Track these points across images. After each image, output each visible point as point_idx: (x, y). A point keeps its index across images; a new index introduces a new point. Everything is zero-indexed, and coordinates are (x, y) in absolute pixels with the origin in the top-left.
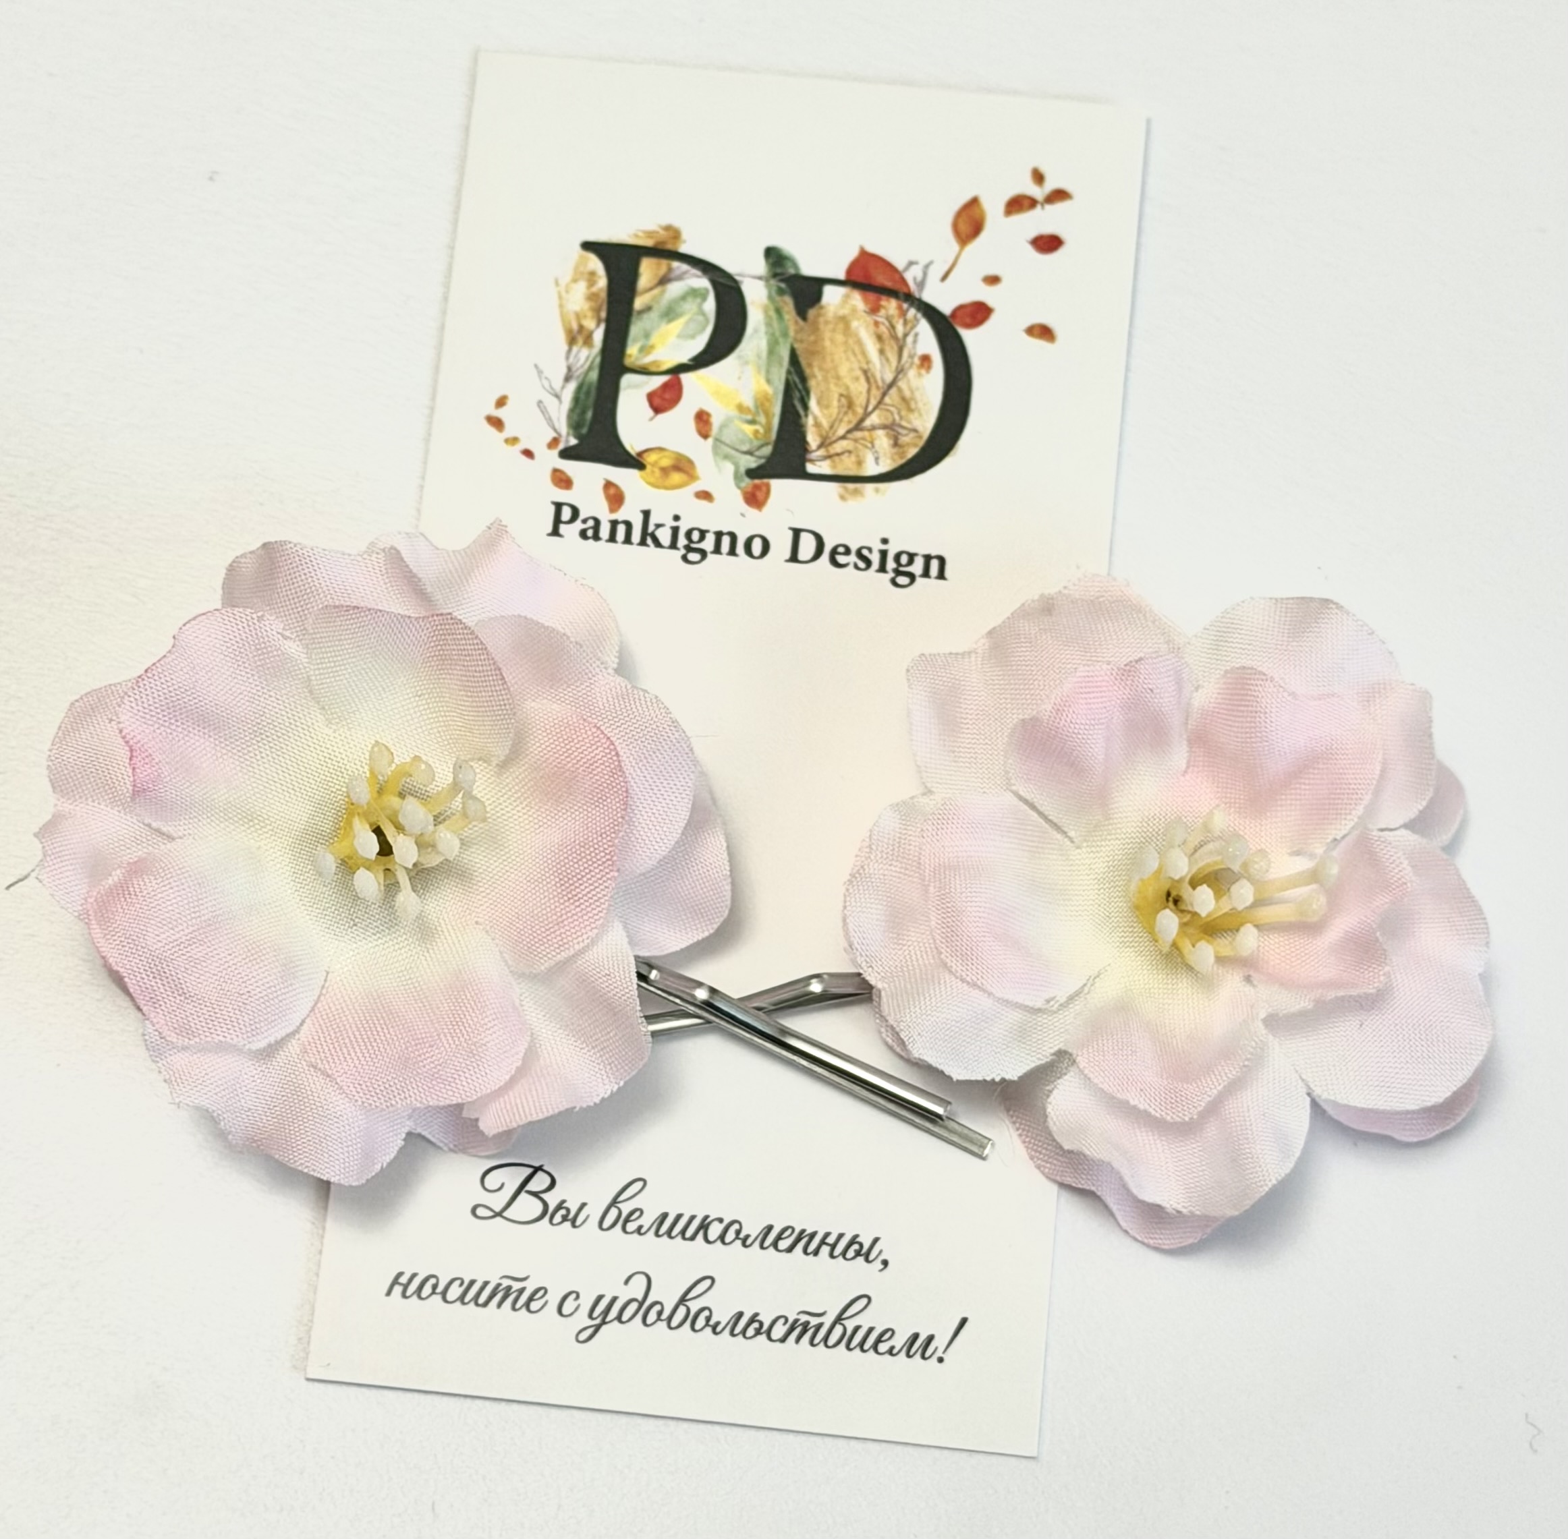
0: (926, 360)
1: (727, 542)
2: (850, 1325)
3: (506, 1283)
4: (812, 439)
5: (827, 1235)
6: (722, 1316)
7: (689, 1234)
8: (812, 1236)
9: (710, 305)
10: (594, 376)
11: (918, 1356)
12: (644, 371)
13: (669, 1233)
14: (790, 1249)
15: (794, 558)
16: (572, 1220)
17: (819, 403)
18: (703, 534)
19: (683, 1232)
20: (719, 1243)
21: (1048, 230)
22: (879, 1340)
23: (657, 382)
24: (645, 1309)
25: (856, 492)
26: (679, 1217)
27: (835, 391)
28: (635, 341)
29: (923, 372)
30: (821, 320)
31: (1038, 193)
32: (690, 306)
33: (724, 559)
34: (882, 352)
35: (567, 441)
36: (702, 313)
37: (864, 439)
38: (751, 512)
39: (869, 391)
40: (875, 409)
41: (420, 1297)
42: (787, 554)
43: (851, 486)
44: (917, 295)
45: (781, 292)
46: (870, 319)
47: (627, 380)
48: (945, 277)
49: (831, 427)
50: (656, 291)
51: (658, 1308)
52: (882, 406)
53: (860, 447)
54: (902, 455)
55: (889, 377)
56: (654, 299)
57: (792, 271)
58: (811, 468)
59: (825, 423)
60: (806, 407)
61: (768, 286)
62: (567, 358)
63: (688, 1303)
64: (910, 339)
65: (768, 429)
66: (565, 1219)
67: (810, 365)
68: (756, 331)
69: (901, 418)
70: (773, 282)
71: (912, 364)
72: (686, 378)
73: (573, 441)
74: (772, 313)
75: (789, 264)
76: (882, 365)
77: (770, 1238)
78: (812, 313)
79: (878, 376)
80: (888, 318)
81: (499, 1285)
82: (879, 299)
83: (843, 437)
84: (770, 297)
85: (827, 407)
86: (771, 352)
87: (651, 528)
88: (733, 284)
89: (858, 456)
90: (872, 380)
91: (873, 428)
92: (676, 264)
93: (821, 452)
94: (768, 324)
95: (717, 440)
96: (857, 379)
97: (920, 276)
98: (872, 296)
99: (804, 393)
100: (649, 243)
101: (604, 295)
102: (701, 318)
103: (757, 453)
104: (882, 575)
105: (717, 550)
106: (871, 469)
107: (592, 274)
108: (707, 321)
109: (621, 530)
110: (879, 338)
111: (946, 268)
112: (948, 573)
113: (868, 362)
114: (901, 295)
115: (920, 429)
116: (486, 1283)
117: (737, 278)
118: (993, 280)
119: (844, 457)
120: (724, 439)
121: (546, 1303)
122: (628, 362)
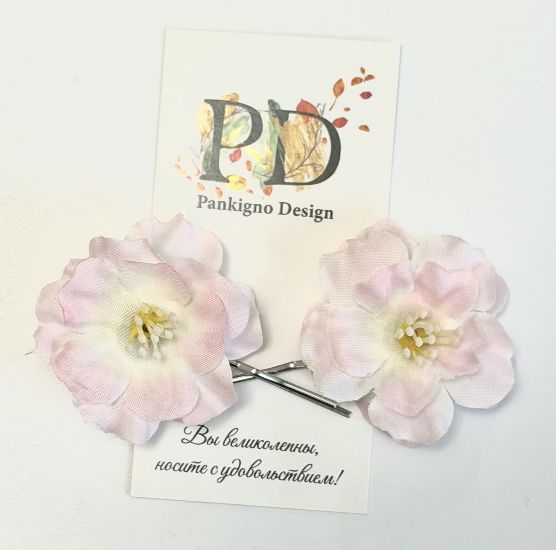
0: (325, 140)
1: (259, 208)
2: (306, 474)
3: (194, 464)
4: (286, 170)
5: (298, 445)
6: (264, 472)
7: (253, 446)
8: (293, 445)
9: (250, 122)
10: (211, 149)
11: (328, 483)
12: (228, 147)
13: (246, 446)
14: (286, 450)
15: (281, 213)
16: (214, 443)
17: (288, 157)
18: (250, 205)
19: (250, 446)
20: (262, 449)
21: (366, 90)
22: (315, 478)
23: (232, 151)
24: (239, 471)
25: (302, 188)
26: (249, 440)
27: (294, 152)
28: (224, 136)
29: (324, 144)
30: (289, 126)
31: (363, 77)
32: (243, 122)
33: (257, 214)
34: (309, 137)
35: (202, 173)
36: (247, 125)
37: (304, 169)
38: (266, 197)
39: (305, 152)
40: (308, 158)
41: (166, 470)
42: (279, 212)
43: (300, 186)
44: (321, 116)
45: (274, 116)
46: (305, 126)
47: (222, 150)
48: (330, 109)
49: (293, 166)
50: (231, 117)
51: (243, 470)
52: (310, 157)
53: (303, 173)
54: (317, 174)
55: (312, 146)
56: (230, 120)
57: (278, 108)
58: (286, 180)
59: (291, 164)
60: (284, 158)
61: (270, 114)
62: (201, 143)
63: (253, 469)
64: (319, 132)
65: (271, 167)
66: (212, 442)
67: (285, 143)
68: (266, 131)
69: (317, 161)
70: (271, 113)
71: (320, 141)
72: (242, 149)
73: (204, 173)
74: (272, 124)
75: (277, 106)
76: (310, 142)
77: (279, 447)
78: (285, 124)
79: (308, 146)
80: (311, 125)
81: (191, 465)
82: (308, 118)
83: (297, 169)
84: (270, 119)
85: (291, 158)
86: (271, 138)
87: (232, 204)
88: (258, 114)
89: (302, 176)
90: (306, 148)
91: (307, 165)
92: (237, 107)
93: (290, 175)
94: (270, 128)
95: (254, 171)
96: (301, 147)
97: (322, 109)
98: (306, 117)
99: (283, 153)
100: (228, 99)
101: (212, 119)
102: (246, 127)
103: (267, 176)
104: (311, 218)
105: (255, 211)
106: (307, 180)
107: (209, 111)
108: (249, 128)
109: (222, 204)
110: (309, 132)
111: (331, 105)
112: (333, 217)
113: (305, 141)
114: (316, 117)
115: (323, 165)
116: (187, 465)
117: (259, 112)
118: (347, 109)
119: (298, 176)
120: (256, 171)
121: (207, 470)
122: (222, 144)
